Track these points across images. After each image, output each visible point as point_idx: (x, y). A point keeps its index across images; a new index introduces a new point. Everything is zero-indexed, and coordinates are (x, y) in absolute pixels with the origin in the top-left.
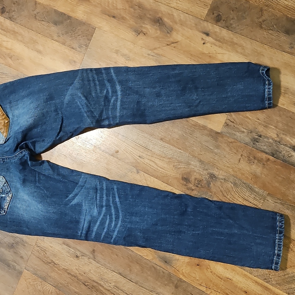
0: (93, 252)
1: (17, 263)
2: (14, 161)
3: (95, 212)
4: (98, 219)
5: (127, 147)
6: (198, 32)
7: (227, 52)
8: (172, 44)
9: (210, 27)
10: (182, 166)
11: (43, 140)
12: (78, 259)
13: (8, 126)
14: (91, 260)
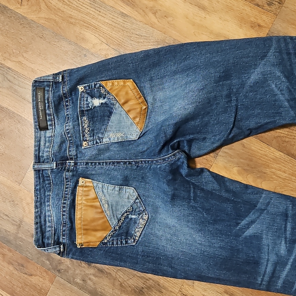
2: (160, 167)
3: (283, 249)
4: (288, 259)
11: (204, 139)
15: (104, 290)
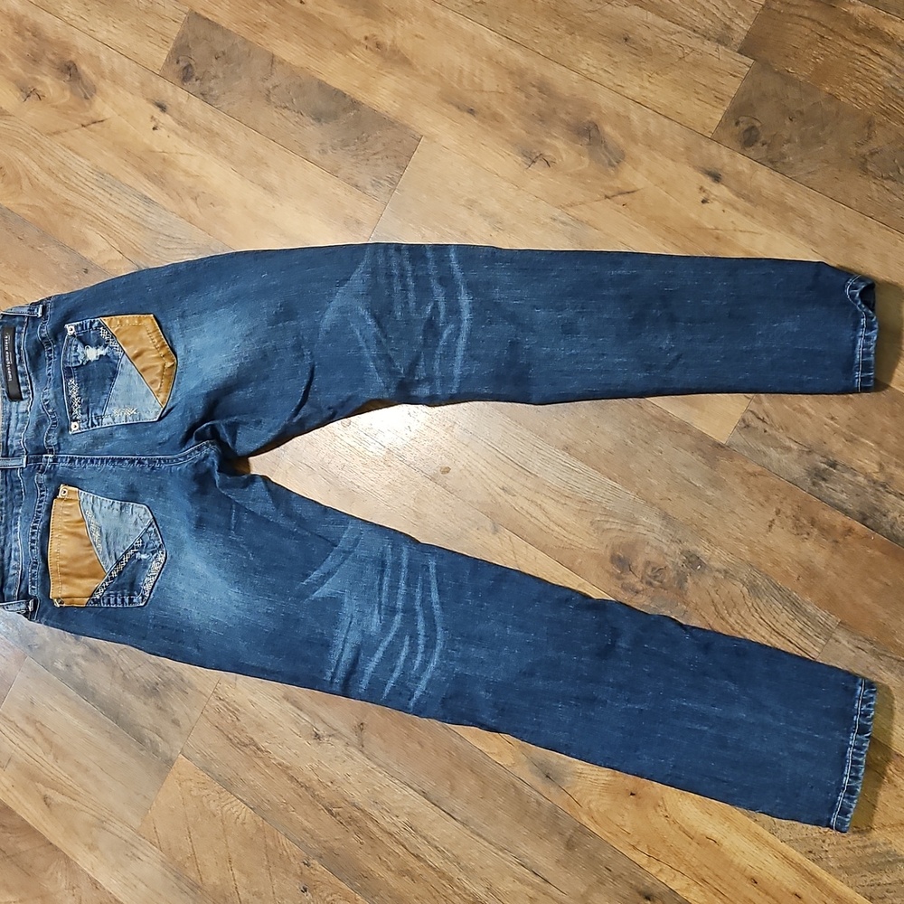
0: (358, 730)
1: (163, 735)
2: (180, 470)
3: (375, 623)
4: (380, 641)
5: (474, 462)
6: (691, 169)
7: (765, 230)
8: (619, 197)
9: (726, 159)
10: (615, 524)
11: (258, 423)
12: (319, 744)
13: (172, 376)
14: (353, 750)
15: (98, 684)
